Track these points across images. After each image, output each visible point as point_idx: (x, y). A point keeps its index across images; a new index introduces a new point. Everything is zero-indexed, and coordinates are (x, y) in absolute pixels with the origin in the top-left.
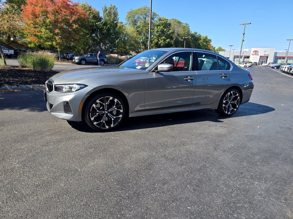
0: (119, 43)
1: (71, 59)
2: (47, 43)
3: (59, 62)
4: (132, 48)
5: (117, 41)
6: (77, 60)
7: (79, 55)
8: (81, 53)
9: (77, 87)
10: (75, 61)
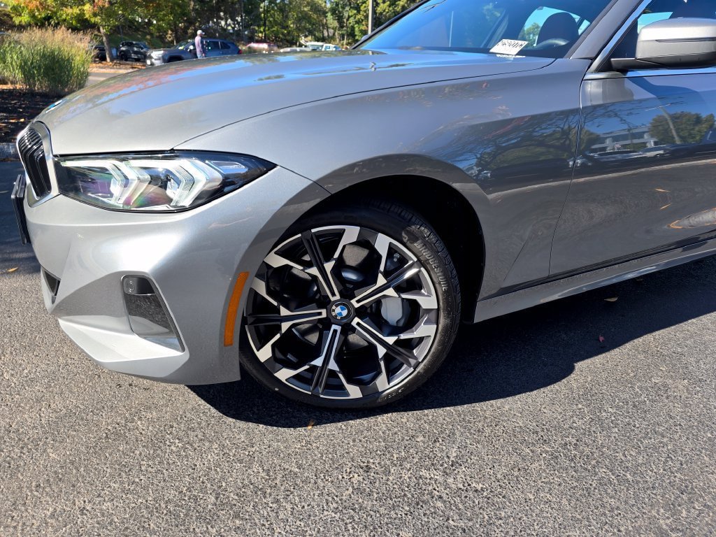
0: (268, 12)
1: (142, 58)
2: (69, 11)
3: (108, 67)
4: (305, 28)
5: (262, 5)
6: (159, 59)
7: (162, 45)
8: (166, 40)
9: (205, 175)
10: (152, 64)
